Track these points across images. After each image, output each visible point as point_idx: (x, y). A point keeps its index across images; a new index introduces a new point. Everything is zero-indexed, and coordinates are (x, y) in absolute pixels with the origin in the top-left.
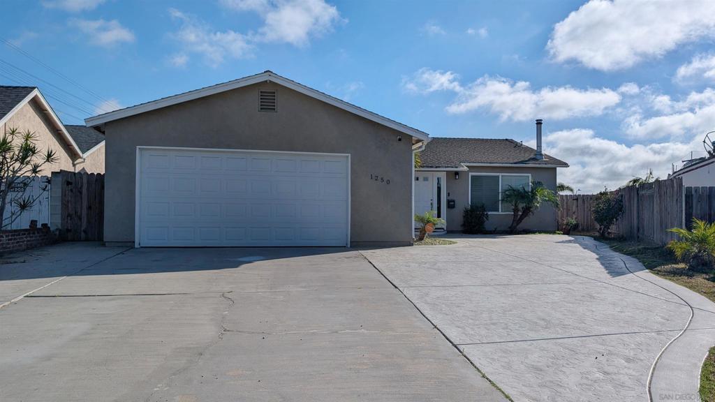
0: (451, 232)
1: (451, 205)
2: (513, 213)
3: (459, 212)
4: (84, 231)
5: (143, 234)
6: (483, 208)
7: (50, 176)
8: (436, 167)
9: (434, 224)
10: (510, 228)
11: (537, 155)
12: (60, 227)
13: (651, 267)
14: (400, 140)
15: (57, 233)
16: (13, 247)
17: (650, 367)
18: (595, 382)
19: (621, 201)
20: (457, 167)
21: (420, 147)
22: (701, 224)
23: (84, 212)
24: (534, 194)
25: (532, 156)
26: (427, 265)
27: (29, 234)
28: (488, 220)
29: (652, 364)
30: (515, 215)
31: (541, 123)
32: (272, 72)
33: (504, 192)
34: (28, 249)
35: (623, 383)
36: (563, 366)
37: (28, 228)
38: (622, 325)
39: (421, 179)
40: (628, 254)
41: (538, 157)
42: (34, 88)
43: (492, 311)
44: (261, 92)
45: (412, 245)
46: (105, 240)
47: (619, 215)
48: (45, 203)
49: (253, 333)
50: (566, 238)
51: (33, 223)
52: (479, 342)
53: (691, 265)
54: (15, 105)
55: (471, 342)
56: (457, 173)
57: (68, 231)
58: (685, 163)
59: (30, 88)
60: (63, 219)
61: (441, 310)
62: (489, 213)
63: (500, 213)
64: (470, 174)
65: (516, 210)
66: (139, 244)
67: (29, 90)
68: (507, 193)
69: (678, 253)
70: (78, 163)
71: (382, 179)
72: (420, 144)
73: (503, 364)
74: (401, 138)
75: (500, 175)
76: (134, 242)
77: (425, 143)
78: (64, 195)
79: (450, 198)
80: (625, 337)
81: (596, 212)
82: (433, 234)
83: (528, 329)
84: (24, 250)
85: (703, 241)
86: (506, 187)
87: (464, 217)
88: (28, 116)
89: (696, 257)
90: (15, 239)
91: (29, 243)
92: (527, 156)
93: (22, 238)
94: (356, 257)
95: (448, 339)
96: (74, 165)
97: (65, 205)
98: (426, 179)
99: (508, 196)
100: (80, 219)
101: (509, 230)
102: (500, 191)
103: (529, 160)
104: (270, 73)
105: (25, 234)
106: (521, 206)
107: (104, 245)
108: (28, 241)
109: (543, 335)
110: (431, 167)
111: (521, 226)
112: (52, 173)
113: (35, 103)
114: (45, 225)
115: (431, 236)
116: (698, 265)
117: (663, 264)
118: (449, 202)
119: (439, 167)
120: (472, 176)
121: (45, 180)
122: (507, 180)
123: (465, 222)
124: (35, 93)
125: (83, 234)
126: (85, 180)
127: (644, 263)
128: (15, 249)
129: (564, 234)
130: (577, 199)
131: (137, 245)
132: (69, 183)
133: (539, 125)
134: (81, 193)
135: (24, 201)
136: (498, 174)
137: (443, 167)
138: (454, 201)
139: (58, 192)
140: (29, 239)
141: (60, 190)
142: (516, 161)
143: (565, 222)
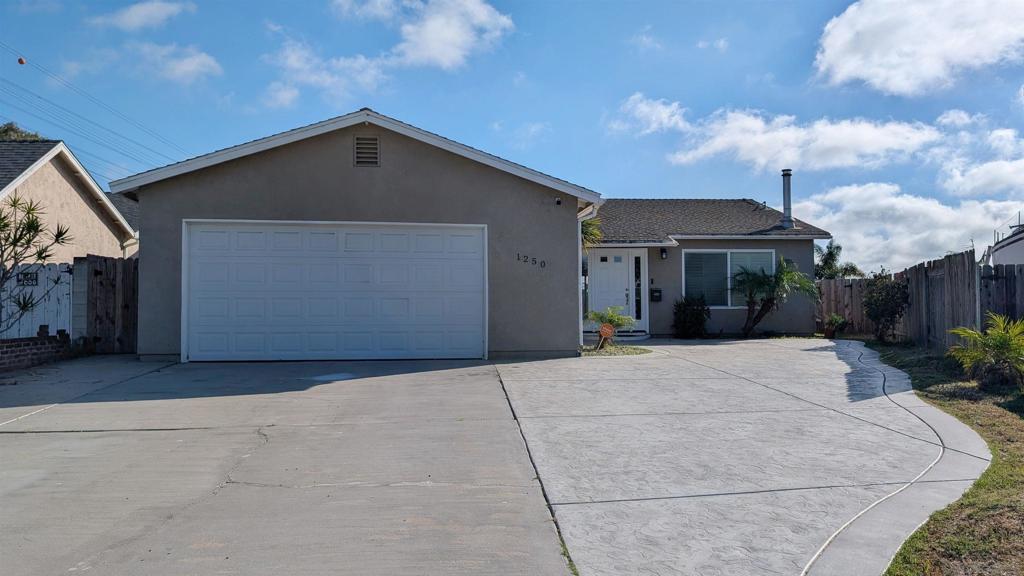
0: (656, 336)
1: (656, 296)
2: (747, 308)
3: (667, 307)
4: (118, 340)
5: (193, 343)
6: (702, 301)
7: (71, 263)
8: (631, 242)
9: (619, 325)
10: (743, 329)
11: (784, 221)
12: (85, 334)
13: (921, 386)
14: (559, 203)
15: (82, 342)
16: (10, 363)
17: (824, 540)
18: (727, 563)
19: (906, 287)
20: (661, 242)
21: (591, 213)
22: (1000, 320)
23: (119, 312)
24: (778, 279)
25: (778, 223)
26: (582, 385)
27: (36, 344)
28: (709, 317)
29: (829, 536)
30: (751, 311)
31: (790, 175)
32: (370, 110)
33: (733, 278)
34: (33, 365)
35: (770, 565)
36: (693, 538)
37: (35, 335)
38: (822, 475)
39: (611, 260)
40: (900, 367)
41: (786, 224)
42: (58, 142)
43: (636, 454)
44: (358, 139)
45: (579, 355)
46: (139, 352)
47: (903, 309)
48: (65, 301)
49: (265, 486)
50: (827, 343)
51: (44, 329)
52: (588, 500)
53: (983, 384)
54: (28, 167)
55: (577, 500)
56: (663, 250)
57: (97, 339)
58: (1014, 229)
59: (53, 141)
60: (89, 324)
61: (561, 451)
62: (711, 308)
63: (730, 307)
64: (684, 251)
65: (751, 303)
66: (188, 358)
67: (50, 144)
68: (738, 278)
69: (967, 364)
70: (128, 246)
71: (534, 260)
72: (590, 209)
73: (605, 534)
74: (561, 200)
75: (729, 252)
76: (180, 355)
77: (597, 207)
78: (91, 289)
79: (653, 287)
80: (811, 495)
81: (868, 304)
82: (620, 339)
83: (674, 482)
84: (28, 367)
85: (1003, 346)
86: (737, 269)
87: (675, 313)
88: (50, 181)
89: (991, 370)
90: (12, 352)
91: (35, 357)
92: (771, 223)
93: (25, 350)
94: (485, 374)
95: (545, 496)
96: (123, 248)
97: (92, 304)
98: (618, 259)
99: (741, 283)
100: (113, 323)
101: (741, 332)
102: (729, 276)
103: (771, 230)
104: (368, 112)
105: (28, 345)
106: (759, 297)
107: (138, 359)
108: (35, 354)
109: (691, 490)
110: (624, 242)
111: (761, 326)
112: (75, 258)
113: (61, 162)
114: (61, 332)
115: (615, 343)
116: (994, 384)
117: (945, 382)
118: (652, 292)
119: (634, 242)
120: (686, 254)
121: (65, 268)
122: (737, 260)
123: (675, 321)
124: (60, 148)
125: (117, 344)
126: (119, 269)
127: (913, 379)
128: (12, 365)
129: (825, 338)
130: (851, 286)
131: (183, 359)
132: (97, 273)
133: (786, 178)
134: (114, 286)
135: (24, 298)
136: (724, 251)
137: (640, 241)
138: (660, 292)
139: (83, 286)
140: (35, 351)
141: (86, 283)
142: (751, 231)
143: (827, 320)
